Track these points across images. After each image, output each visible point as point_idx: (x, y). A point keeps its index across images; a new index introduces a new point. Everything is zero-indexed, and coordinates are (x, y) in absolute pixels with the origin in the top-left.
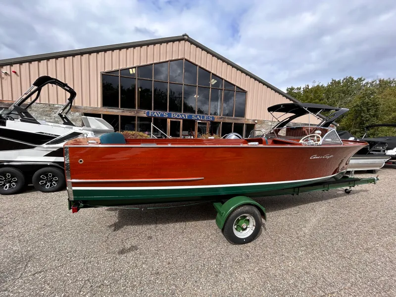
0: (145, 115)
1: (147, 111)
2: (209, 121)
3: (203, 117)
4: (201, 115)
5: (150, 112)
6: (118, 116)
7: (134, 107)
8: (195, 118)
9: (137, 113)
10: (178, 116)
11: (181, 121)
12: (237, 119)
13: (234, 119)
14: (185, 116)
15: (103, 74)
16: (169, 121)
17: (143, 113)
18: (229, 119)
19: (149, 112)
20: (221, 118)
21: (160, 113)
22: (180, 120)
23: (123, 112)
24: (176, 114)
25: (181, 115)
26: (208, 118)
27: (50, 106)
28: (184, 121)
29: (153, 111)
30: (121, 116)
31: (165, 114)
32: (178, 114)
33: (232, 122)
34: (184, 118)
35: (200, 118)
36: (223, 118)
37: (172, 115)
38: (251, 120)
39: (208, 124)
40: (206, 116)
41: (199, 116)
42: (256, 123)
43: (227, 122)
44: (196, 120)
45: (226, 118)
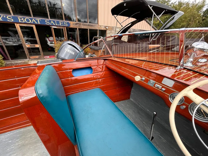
2: (65, 27)
3: (58, 23)
4: (56, 20)
8: (49, 24)
10: (28, 20)
11: (34, 26)
12: (92, 26)
13: (89, 25)
14: (37, 21)
16: (17, 26)
18: (84, 25)
20: (77, 24)
22: (31, 26)
24: (24, 18)
25: (32, 20)
26: (64, 24)
32: (27, 18)
33: (87, 28)
34: (36, 23)
35: (55, 24)
36: (79, 24)
37: (19, 20)
38: (103, 26)
39: (65, 30)
40: (60, 21)
41: (53, 21)
42: (107, 29)
43: (82, 28)
44: (51, 25)
45: (82, 24)
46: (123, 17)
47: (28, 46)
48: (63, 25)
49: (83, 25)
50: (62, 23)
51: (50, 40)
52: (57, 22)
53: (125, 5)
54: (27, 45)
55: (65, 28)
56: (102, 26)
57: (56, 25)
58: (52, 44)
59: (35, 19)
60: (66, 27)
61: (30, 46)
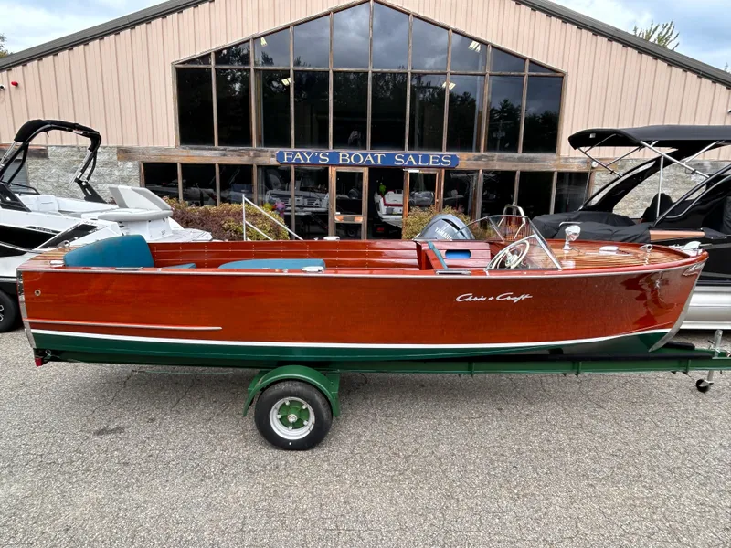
0: (273, 162)
1: (277, 150)
2: (440, 167)
3: (426, 159)
4: (421, 153)
5: (286, 151)
6: (213, 165)
7: (248, 142)
8: (403, 163)
9: (256, 155)
10: (357, 158)
11: (366, 172)
12: (531, 160)
13: (520, 160)
14: (375, 159)
15: (177, 68)
16: (332, 172)
17: (270, 157)
18: (505, 160)
19: (281, 154)
20: (480, 158)
21: (309, 154)
22: (360, 170)
23: (224, 155)
24: (351, 155)
25: (365, 156)
26: (440, 161)
27: (79, 150)
28: (374, 171)
29: (293, 149)
30: (221, 166)
31: (323, 156)
32: (357, 152)
33: (514, 169)
34: (373, 163)
35: (417, 162)
36: (486, 157)
37: (341, 158)
38: (577, 160)
39: (440, 178)
40: (433, 154)
41: (413, 155)
42: (593, 168)
43: (497, 168)
44: (405, 167)
45: (496, 158)
46: (612, 148)
47: (338, 219)
48: (437, 163)
49: (499, 160)
50: (436, 158)
51: (388, 202)
52: (424, 156)
53: (591, 136)
54: (338, 215)
55: (443, 170)
56: (575, 158)
57: (420, 164)
58: (391, 214)
59: (372, 155)
60: (444, 168)
61: (344, 219)
